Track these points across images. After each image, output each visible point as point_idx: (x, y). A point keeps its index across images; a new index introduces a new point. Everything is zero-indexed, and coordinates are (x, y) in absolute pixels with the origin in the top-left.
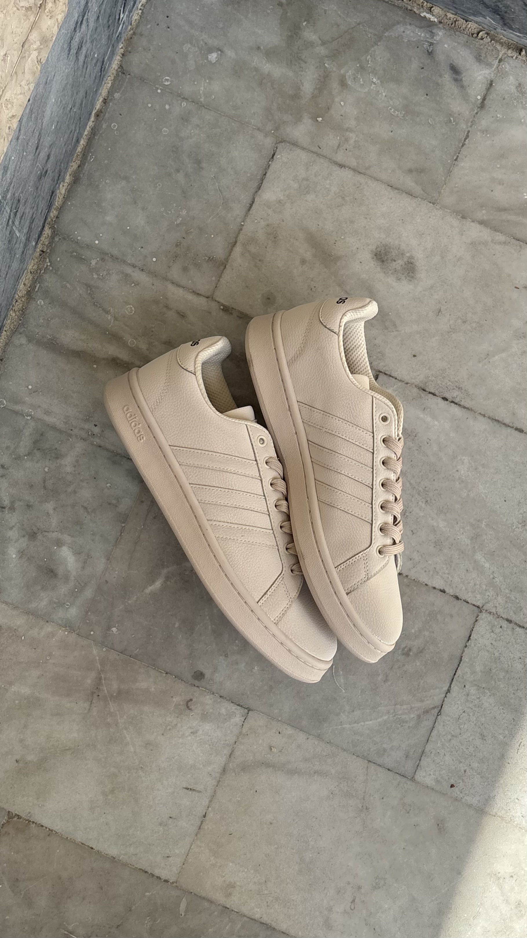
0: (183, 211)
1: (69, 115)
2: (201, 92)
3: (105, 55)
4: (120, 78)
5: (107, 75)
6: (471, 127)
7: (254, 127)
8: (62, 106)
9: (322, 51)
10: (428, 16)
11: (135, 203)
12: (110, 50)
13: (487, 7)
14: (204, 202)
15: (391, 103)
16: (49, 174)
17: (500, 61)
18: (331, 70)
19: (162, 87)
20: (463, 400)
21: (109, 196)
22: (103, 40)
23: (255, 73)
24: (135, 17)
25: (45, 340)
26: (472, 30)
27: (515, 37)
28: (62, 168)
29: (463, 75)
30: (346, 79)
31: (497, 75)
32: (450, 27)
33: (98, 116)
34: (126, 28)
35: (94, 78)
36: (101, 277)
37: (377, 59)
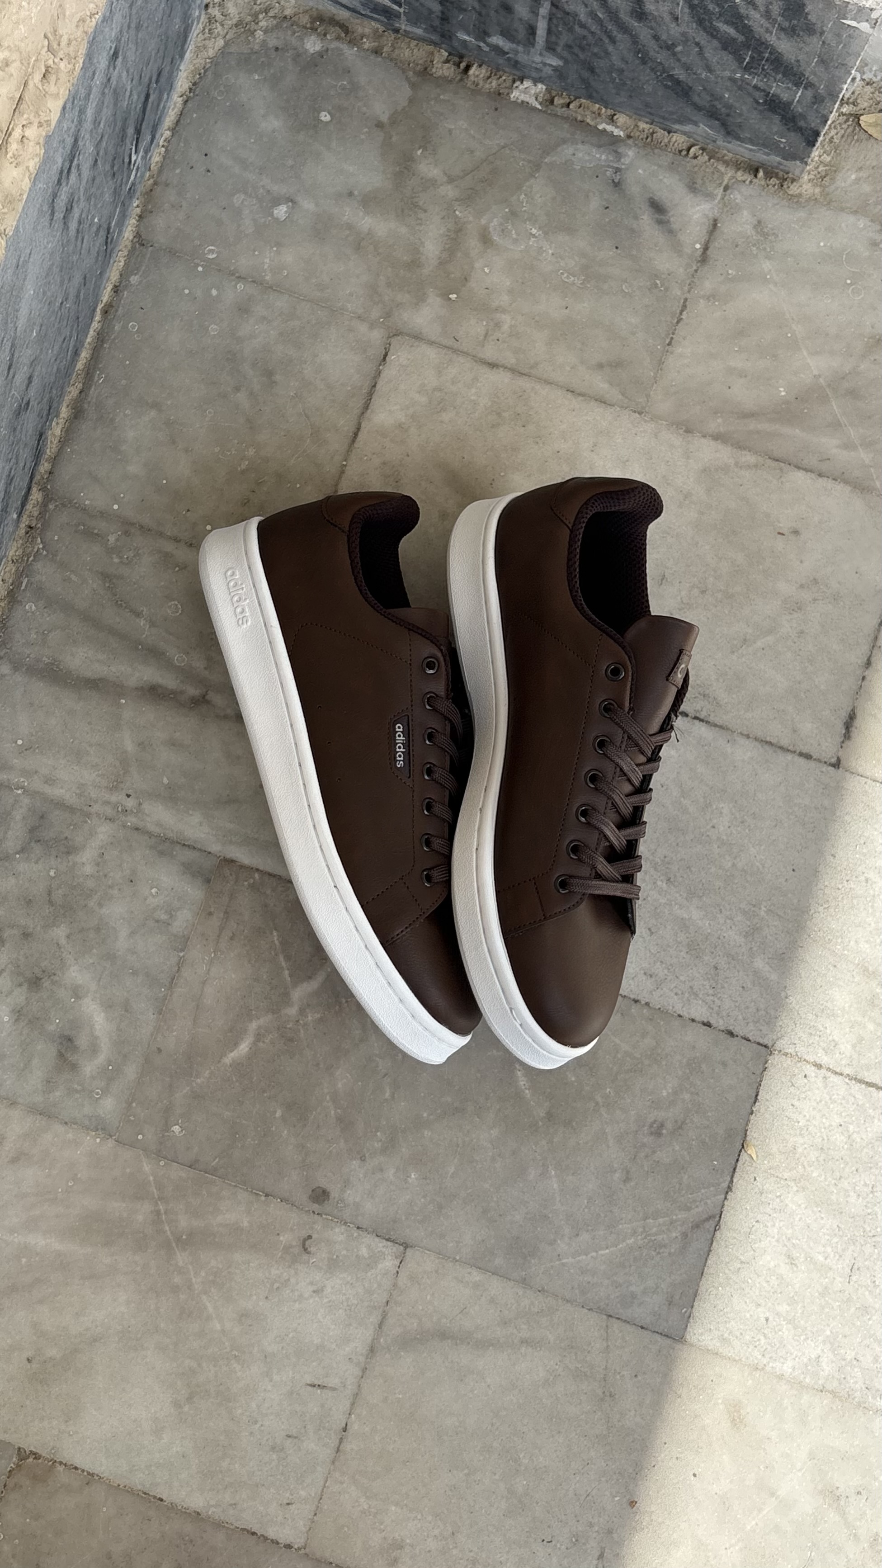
0: (250, 450)
1: (59, 314)
2: (265, 267)
3: (111, 217)
4: (137, 253)
5: (117, 249)
6: (689, 292)
7: (352, 315)
8: (46, 301)
9: (449, 191)
10: (609, 128)
11: (174, 442)
12: (118, 209)
13: (698, 108)
14: (282, 433)
15: (562, 264)
16: (33, 406)
17: (726, 188)
18: (465, 220)
19: (204, 261)
20: (712, 715)
21: (131, 434)
22: (107, 195)
23: (348, 232)
24: (156, 158)
25: (41, 665)
26: (678, 145)
27: (747, 152)
28: (53, 395)
29: (670, 214)
30: (489, 232)
31: (723, 209)
32: (644, 143)
33: (106, 312)
34: (142, 176)
35: (96, 255)
36: (125, 561)
37: (536, 198)
